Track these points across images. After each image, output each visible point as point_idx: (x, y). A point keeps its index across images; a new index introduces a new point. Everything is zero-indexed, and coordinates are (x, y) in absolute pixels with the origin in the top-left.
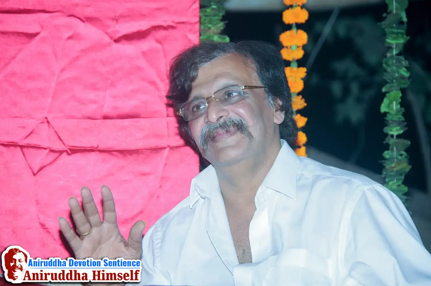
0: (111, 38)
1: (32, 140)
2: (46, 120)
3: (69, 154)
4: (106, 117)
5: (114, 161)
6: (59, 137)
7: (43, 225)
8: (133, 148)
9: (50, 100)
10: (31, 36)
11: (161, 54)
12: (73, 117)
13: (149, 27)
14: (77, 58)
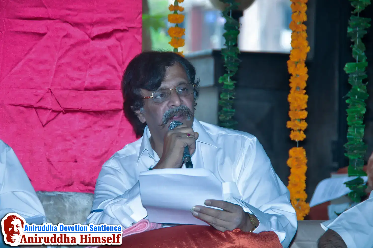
0: (89, 36)
1: (42, 104)
2: (50, 90)
3: (64, 113)
4: (86, 89)
5: (91, 118)
6: (58, 102)
7: (48, 160)
8: (102, 109)
9: (52, 77)
10: (42, 35)
11: (119, 48)
12: (67, 89)
13: (112, 30)
14: (69, 50)
